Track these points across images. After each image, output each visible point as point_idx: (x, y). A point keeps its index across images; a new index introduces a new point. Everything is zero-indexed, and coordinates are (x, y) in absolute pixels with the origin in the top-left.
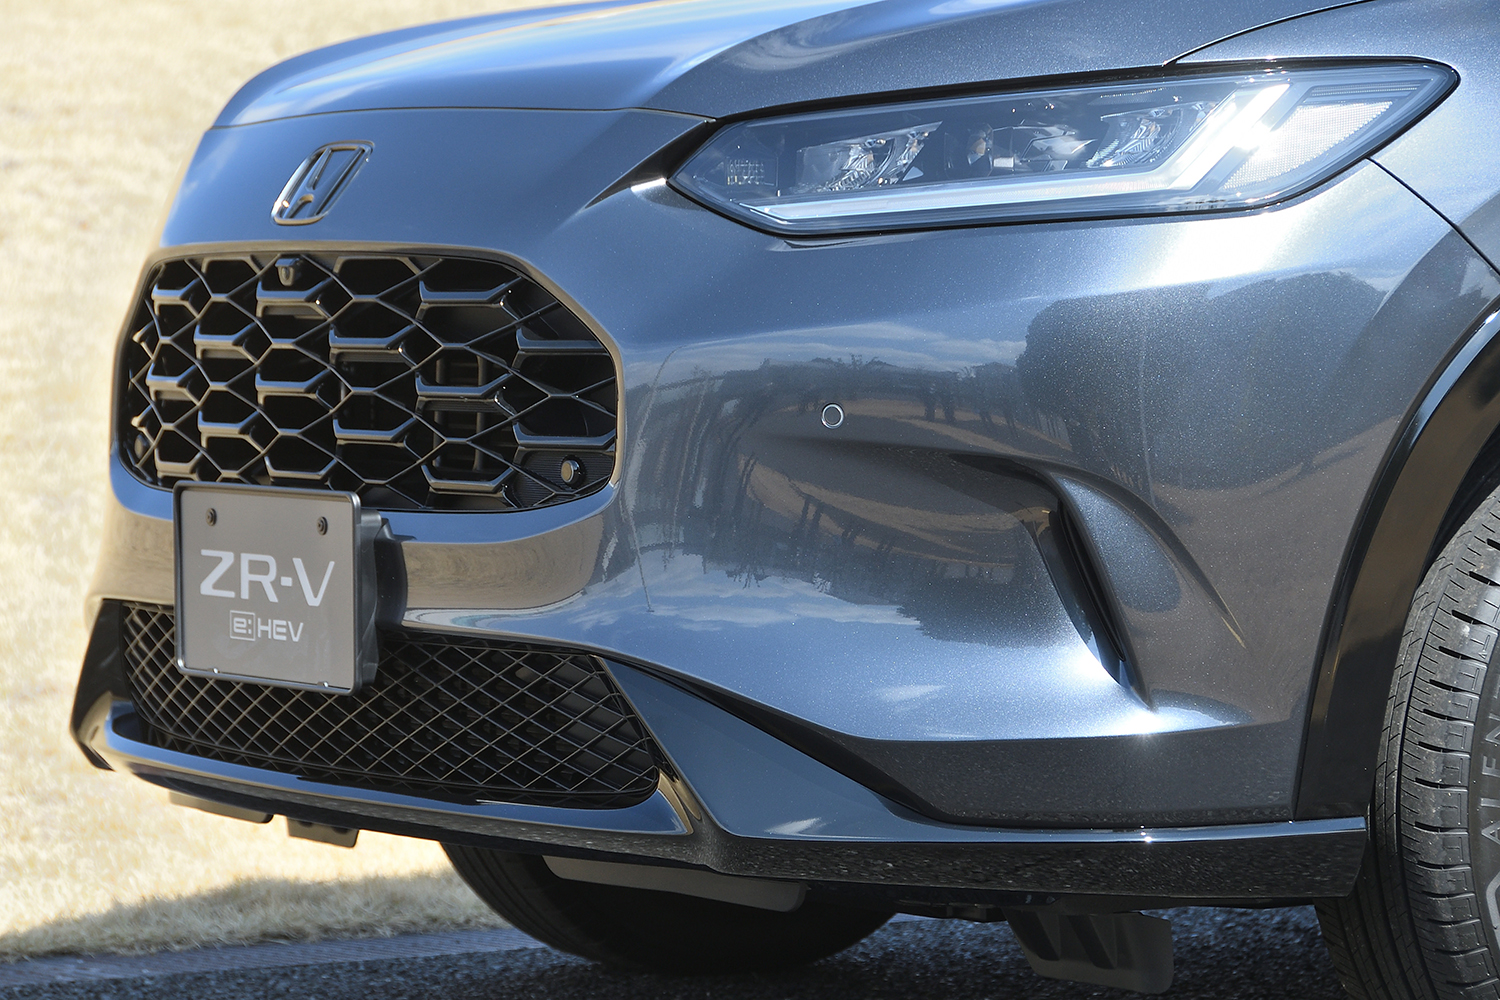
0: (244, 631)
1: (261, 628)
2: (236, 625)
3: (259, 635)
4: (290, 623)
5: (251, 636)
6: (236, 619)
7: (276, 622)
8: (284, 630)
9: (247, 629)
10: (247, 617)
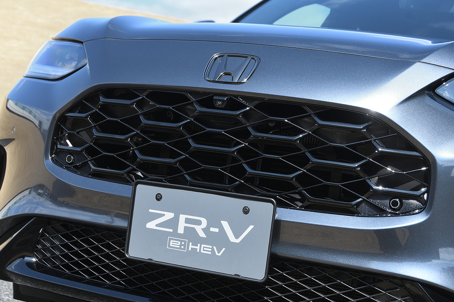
0: (179, 247)
1: (191, 246)
2: (171, 243)
3: (190, 249)
4: (215, 247)
5: (184, 249)
6: (172, 241)
7: (203, 246)
8: (210, 250)
9: (181, 245)
10: (181, 241)
